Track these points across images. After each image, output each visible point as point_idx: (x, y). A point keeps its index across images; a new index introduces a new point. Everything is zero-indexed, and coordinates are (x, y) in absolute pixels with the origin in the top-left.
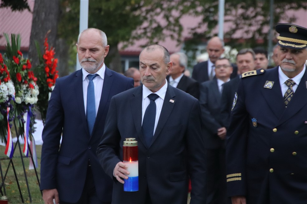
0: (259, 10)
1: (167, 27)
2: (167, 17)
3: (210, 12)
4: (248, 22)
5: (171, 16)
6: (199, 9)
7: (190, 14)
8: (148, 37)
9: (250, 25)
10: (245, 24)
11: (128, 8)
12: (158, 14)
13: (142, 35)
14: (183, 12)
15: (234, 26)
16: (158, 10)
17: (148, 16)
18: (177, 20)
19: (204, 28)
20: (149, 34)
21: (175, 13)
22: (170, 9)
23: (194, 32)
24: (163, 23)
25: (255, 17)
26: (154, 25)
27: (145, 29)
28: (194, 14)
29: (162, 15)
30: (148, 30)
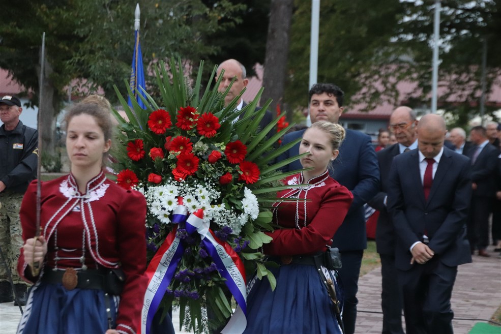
0: (472, 75)
1: (385, 93)
2: (384, 83)
3: (426, 78)
4: (461, 87)
5: (388, 82)
6: (415, 75)
7: (406, 80)
8: (366, 102)
9: (463, 90)
10: (458, 89)
11: (348, 75)
12: (375, 81)
13: (362, 100)
14: (400, 79)
15: (448, 91)
16: (376, 77)
17: (367, 82)
18: (394, 86)
19: (419, 93)
20: (368, 99)
21: (392, 80)
22: (387, 76)
23: (410, 96)
24: (381, 88)
25: (468, 82)
26: (373, 91)
27: (364, 94)
28: (409, 80)
29: (380, 81)
30: (367, 95)
